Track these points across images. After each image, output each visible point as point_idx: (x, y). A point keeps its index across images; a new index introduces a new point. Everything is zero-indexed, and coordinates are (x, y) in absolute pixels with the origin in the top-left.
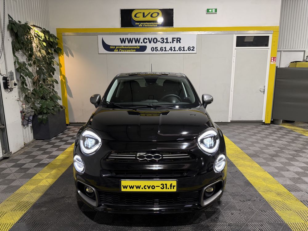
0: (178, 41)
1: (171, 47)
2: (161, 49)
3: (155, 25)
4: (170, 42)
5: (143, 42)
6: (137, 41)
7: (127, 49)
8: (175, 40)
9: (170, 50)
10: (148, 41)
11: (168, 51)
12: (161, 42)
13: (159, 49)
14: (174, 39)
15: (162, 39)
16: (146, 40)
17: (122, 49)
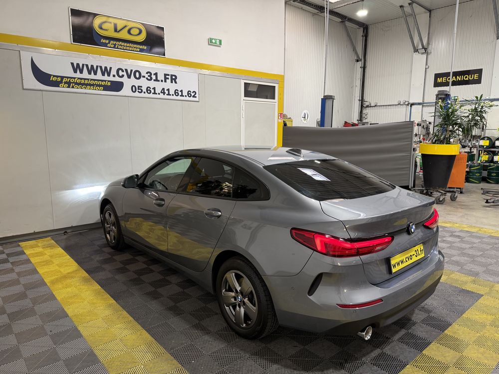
0: (173, 81)
1: (163, 89)
2: (148, 90)
3: (136, 48)
4: (162, 81)
5: (116, 76)
6: (106, 71)
7: (87, 85)
8: (168, 78)
9: (161, 92)
10: (125, 73)
11: (159, 94)
12: (147, 79)
13: (144, 89)
15: (149, 74)
16: (121, 73)
17: (76, 83)
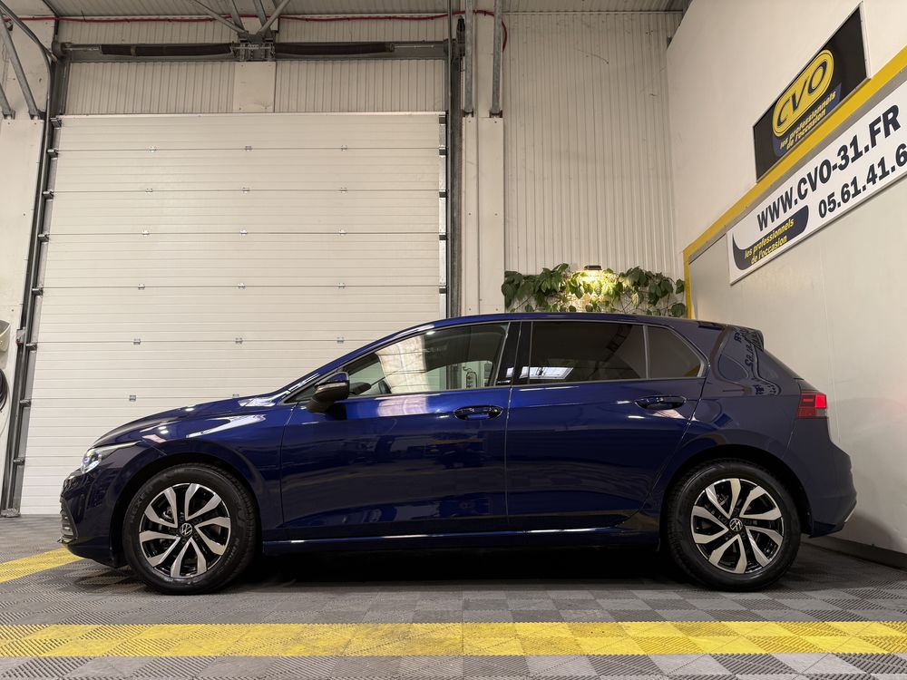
0: (891, 126)
1: (872, 168)
2: (845, 195)
3: (820, 112)
4: (867, 149)
5: (799, 199)
6: (787, 201)
7: (772, 243)
8: (879, 130)
9: (868, 181)
10: (808, 185)
11: (864, 188)
12: (842, 167)
13: (838, 198)
14: (876, 128)
15: (842, 153)
16: (803, 187)
17: (764, 248)
